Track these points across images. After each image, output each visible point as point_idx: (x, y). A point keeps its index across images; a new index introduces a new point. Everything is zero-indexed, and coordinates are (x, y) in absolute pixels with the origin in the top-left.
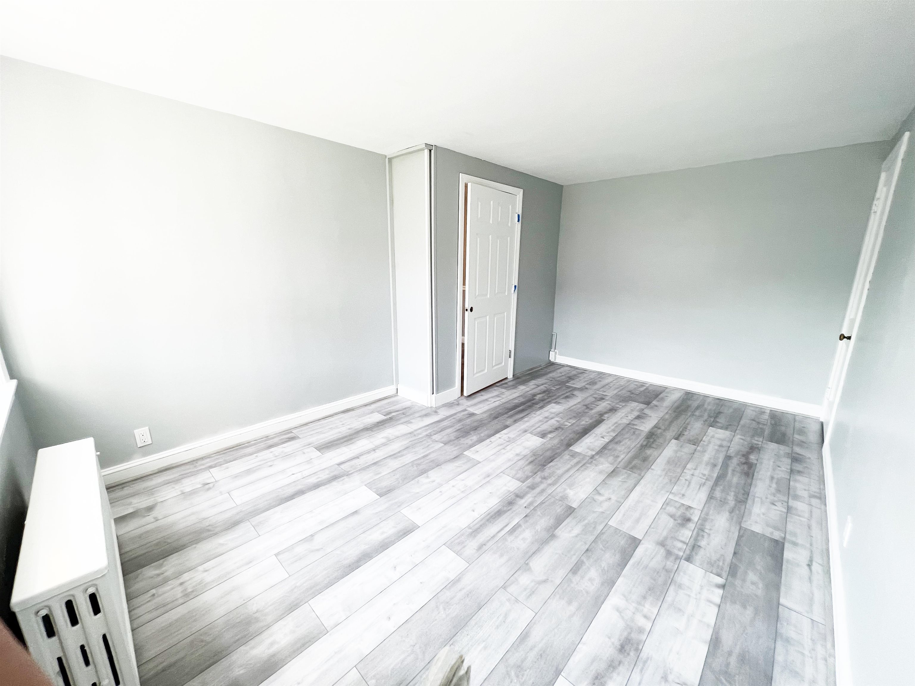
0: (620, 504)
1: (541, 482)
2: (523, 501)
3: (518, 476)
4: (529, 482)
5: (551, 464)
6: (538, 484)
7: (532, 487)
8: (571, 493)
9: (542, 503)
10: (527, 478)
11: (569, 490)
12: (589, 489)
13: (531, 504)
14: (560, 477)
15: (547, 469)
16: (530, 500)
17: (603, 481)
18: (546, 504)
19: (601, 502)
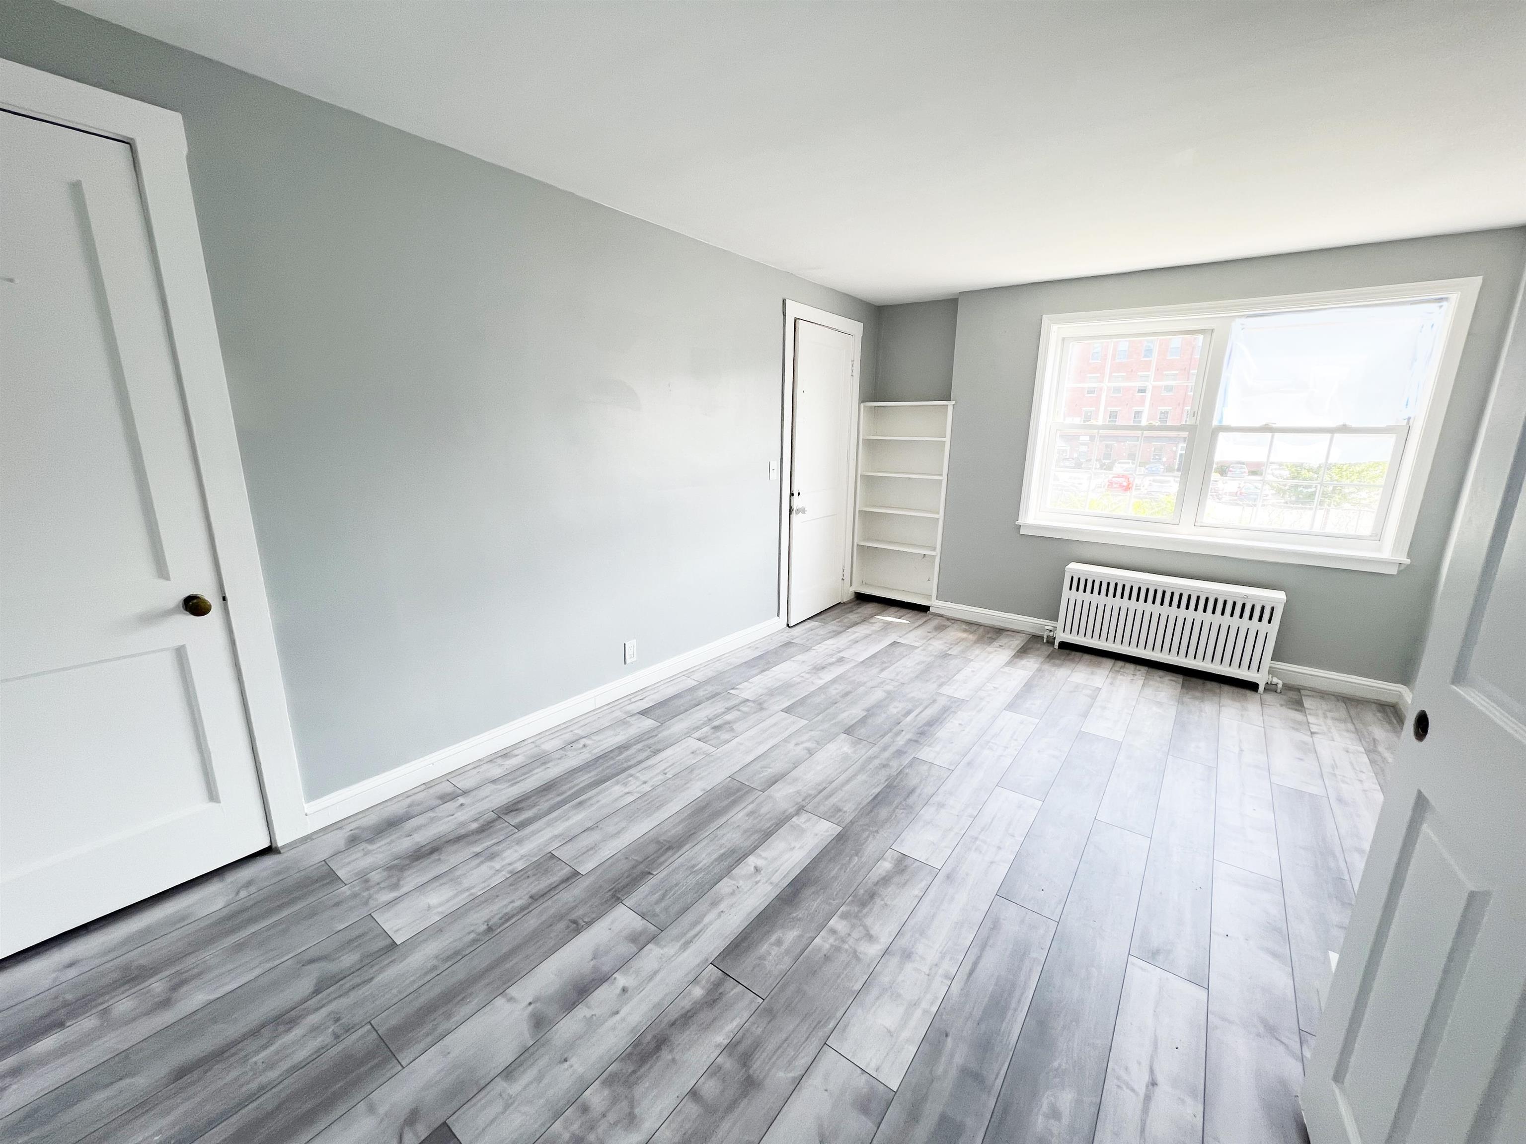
0: (786, 740)
1: (888, 759)
2: (908, 736)
3: (925, 767)
4: (906, 761)
5: (877, 790)
6: (894, 757)
7: (900, 753)
8: (847, 749)
9: (883, 736)
10: (910, 765)
11: (849, 752)
12: (821, 756)
13: (898, 734)
14: (862, 769)
15: (883, 781)
16: (899, 739)
17: (796, 767)
18: (878, 735)
19: (808, 740)
